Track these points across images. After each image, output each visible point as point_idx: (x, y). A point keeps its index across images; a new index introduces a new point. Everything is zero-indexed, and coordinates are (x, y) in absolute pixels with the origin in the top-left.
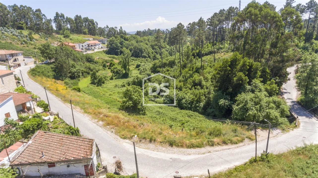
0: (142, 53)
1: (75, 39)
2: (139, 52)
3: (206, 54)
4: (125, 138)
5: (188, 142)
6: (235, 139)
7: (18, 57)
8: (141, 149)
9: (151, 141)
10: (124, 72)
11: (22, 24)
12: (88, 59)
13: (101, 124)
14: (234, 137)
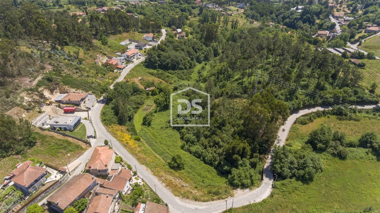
0: (179, 65)
1: (114, 46)
2: (176, 65)
4: (176, 196)
5: (203, 199)
6: (223, 197)
8: (183, 203)
9: (187, 198)
10: (165, 103)
11: (66, 39)
13: (164, 185)
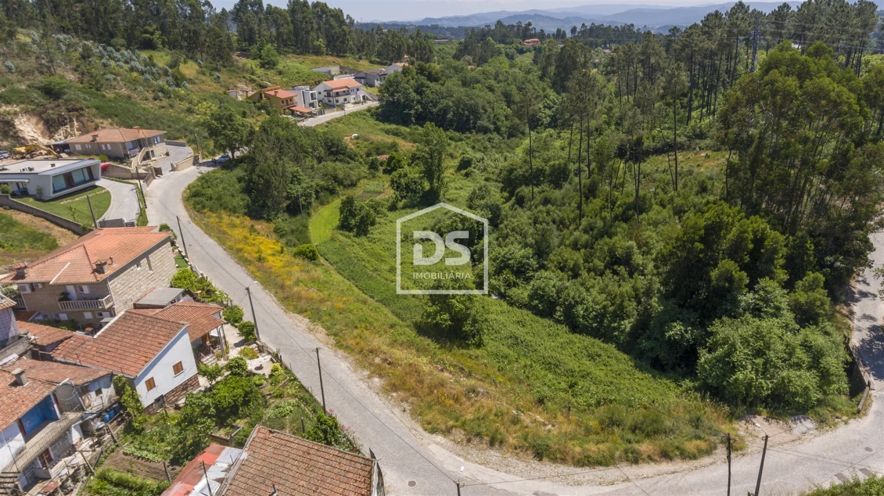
0: (477, 118)
1: (292, 73)
2: (468, 117)
3: (657, 152)
4: (433, 431)
5: (578, 449)
6: (690, 446)
7: (154, 148)
8: (470, 463)
9: (492, 444)
10: (427, 186)
11: (152, 34)
12: (331, 147)
13: (378, 385)
14: (691, 439)
